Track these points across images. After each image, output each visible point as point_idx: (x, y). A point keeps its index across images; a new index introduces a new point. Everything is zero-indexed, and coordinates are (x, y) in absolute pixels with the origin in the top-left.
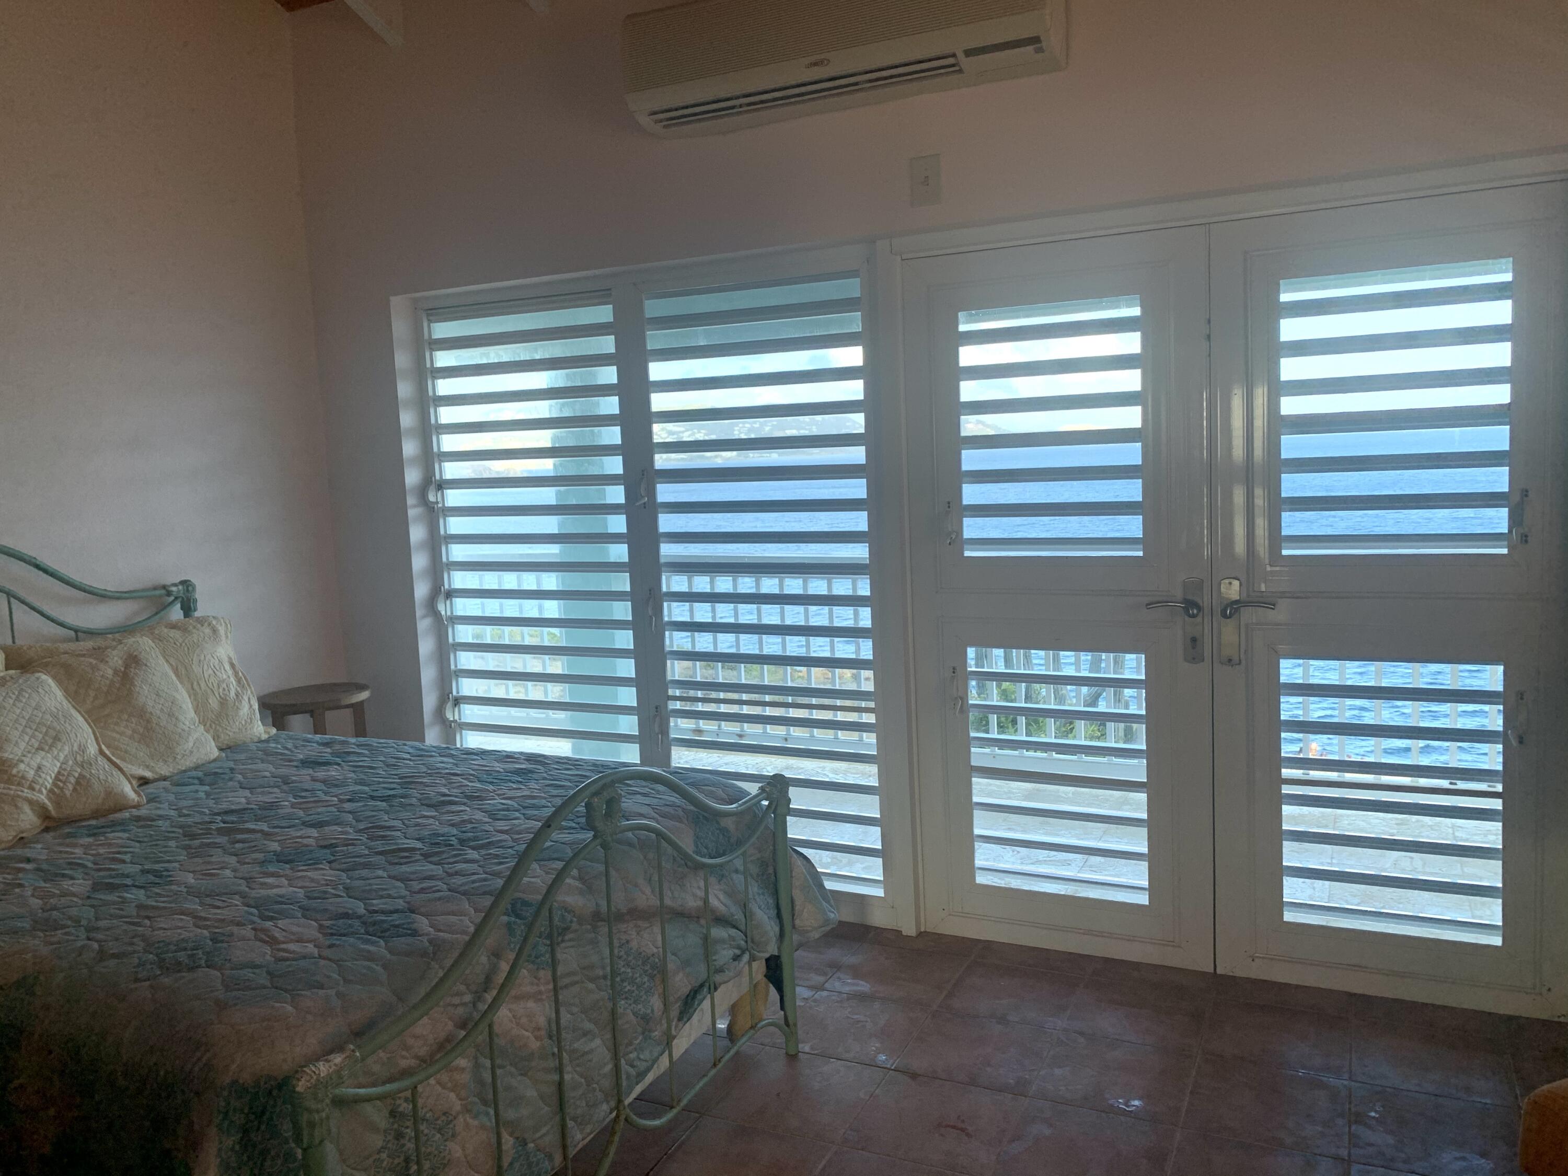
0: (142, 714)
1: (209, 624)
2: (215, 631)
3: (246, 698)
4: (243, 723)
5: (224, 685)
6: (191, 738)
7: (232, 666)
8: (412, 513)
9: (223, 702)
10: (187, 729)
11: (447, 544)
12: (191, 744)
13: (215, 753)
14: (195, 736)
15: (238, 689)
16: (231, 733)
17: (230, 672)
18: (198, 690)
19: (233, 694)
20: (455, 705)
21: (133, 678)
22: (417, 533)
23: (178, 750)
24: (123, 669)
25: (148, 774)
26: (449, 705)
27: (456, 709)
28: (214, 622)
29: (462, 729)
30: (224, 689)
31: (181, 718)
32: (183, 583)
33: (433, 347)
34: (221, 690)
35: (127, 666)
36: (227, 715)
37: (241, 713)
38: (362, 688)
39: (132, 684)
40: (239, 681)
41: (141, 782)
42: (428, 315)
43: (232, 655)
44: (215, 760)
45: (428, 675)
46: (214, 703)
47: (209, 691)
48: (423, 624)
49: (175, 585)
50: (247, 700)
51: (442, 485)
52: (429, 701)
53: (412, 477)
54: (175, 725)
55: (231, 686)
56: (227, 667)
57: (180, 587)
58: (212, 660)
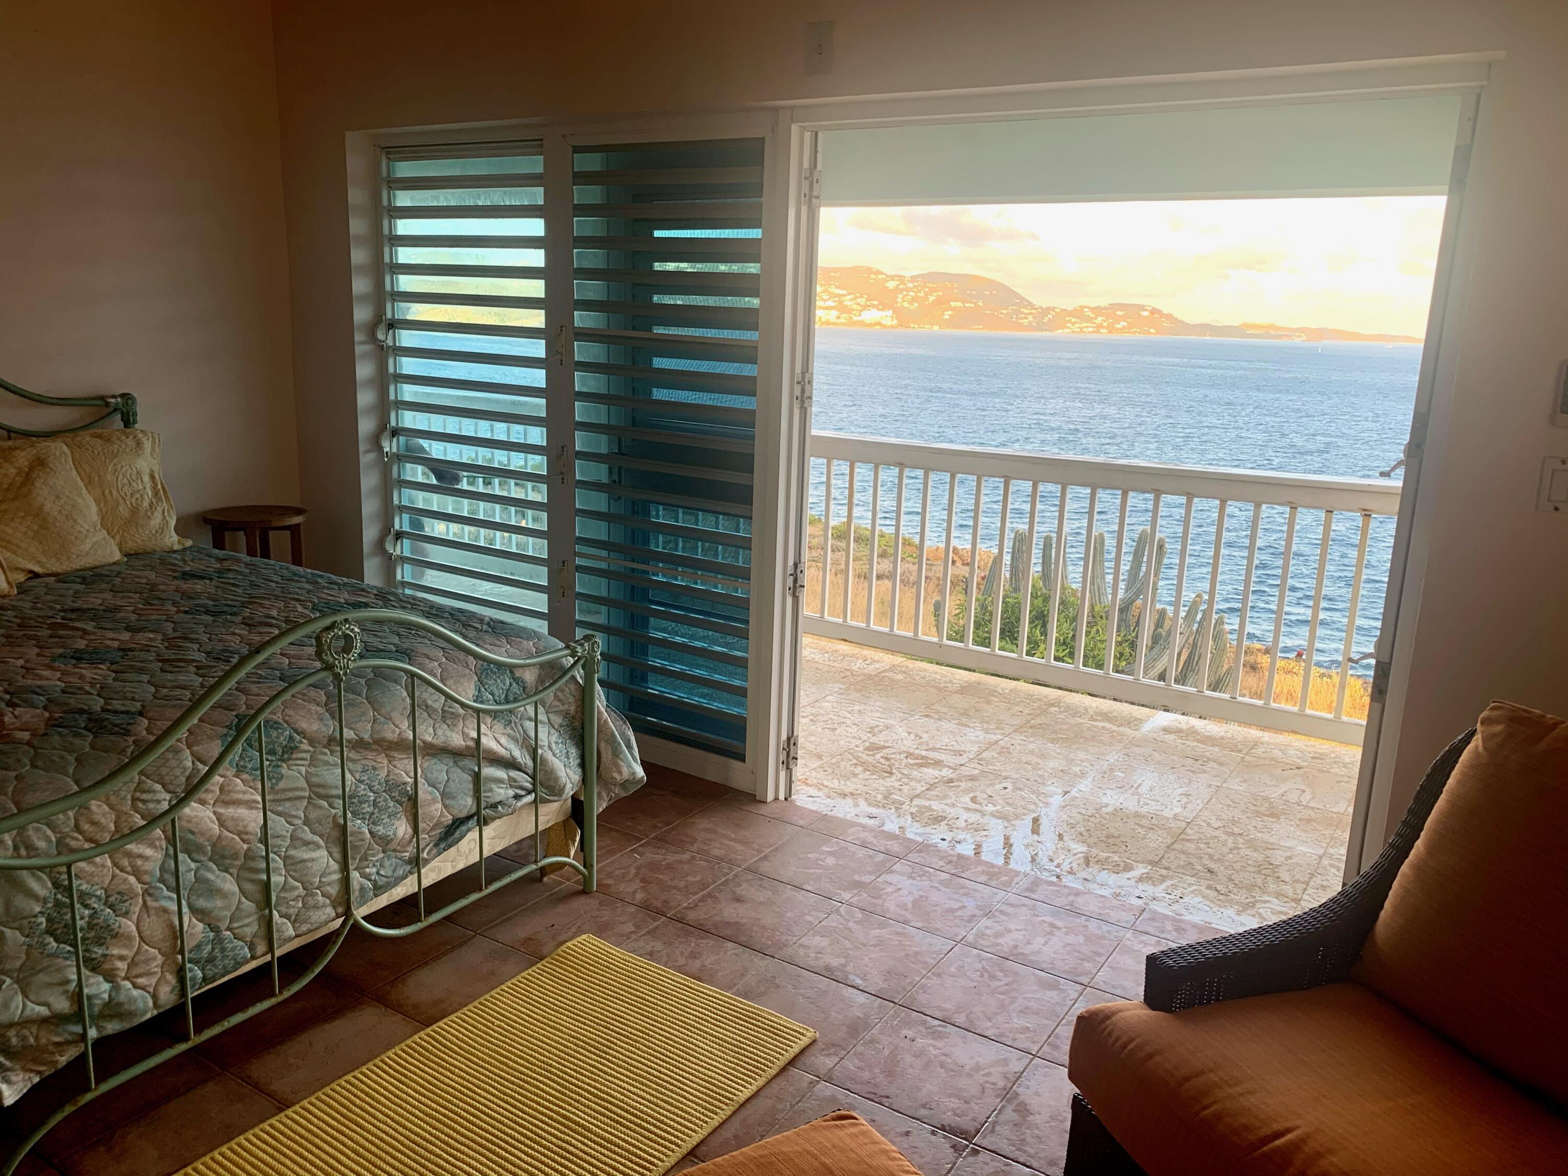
0: (39, 514)
1: (135, 437)
2: (139, 444)
3: (159, 509)
4: (154, 532)
5: (138, 496)
6: (88, 541)
7: (152, 477)
8: (359, 349)
9: (134, 511)
10: (85, 532)
11: (396, 382)
12: (88, 546)
13: (117, 556)
14: (95, 539)
15: (154, 500)
16: (139, 540)
17: (148, 485)
18: (109, 496)
19: (146, 504)
20: (397, 539)
21: (35, 479)
22: (364, 370)
23: (74, 550)
24: (27, 470)
25: (37, 569)
26: (390, 538)
27: (399, 543)
28: (140, 435)
29: (403, 562)
30: (137, 499)
31: (80, 520)
32: (123, 395)
33: (393, 185)
34: (134, 500)
35: (31, 468)
36: (137, 524)
37: (153, 522)
38: (299, 511)
39: (33, 484)
40: (156, 493)
41: (31, 575)
42: (388, 153)
43: (156, 468)
44: (114, 564)
45: (369, 507)
46: (124, 510)
47: (120, 499)
48: (366, 459)
49: (114, 397)
50: (161, 512)
51: (393, 325)
52: (370, 534)
53: (361, 314)
54: (72, 527)
55: (146, 497)
56: (146, 478)
57: (119, 400)
58: (130, 471)
